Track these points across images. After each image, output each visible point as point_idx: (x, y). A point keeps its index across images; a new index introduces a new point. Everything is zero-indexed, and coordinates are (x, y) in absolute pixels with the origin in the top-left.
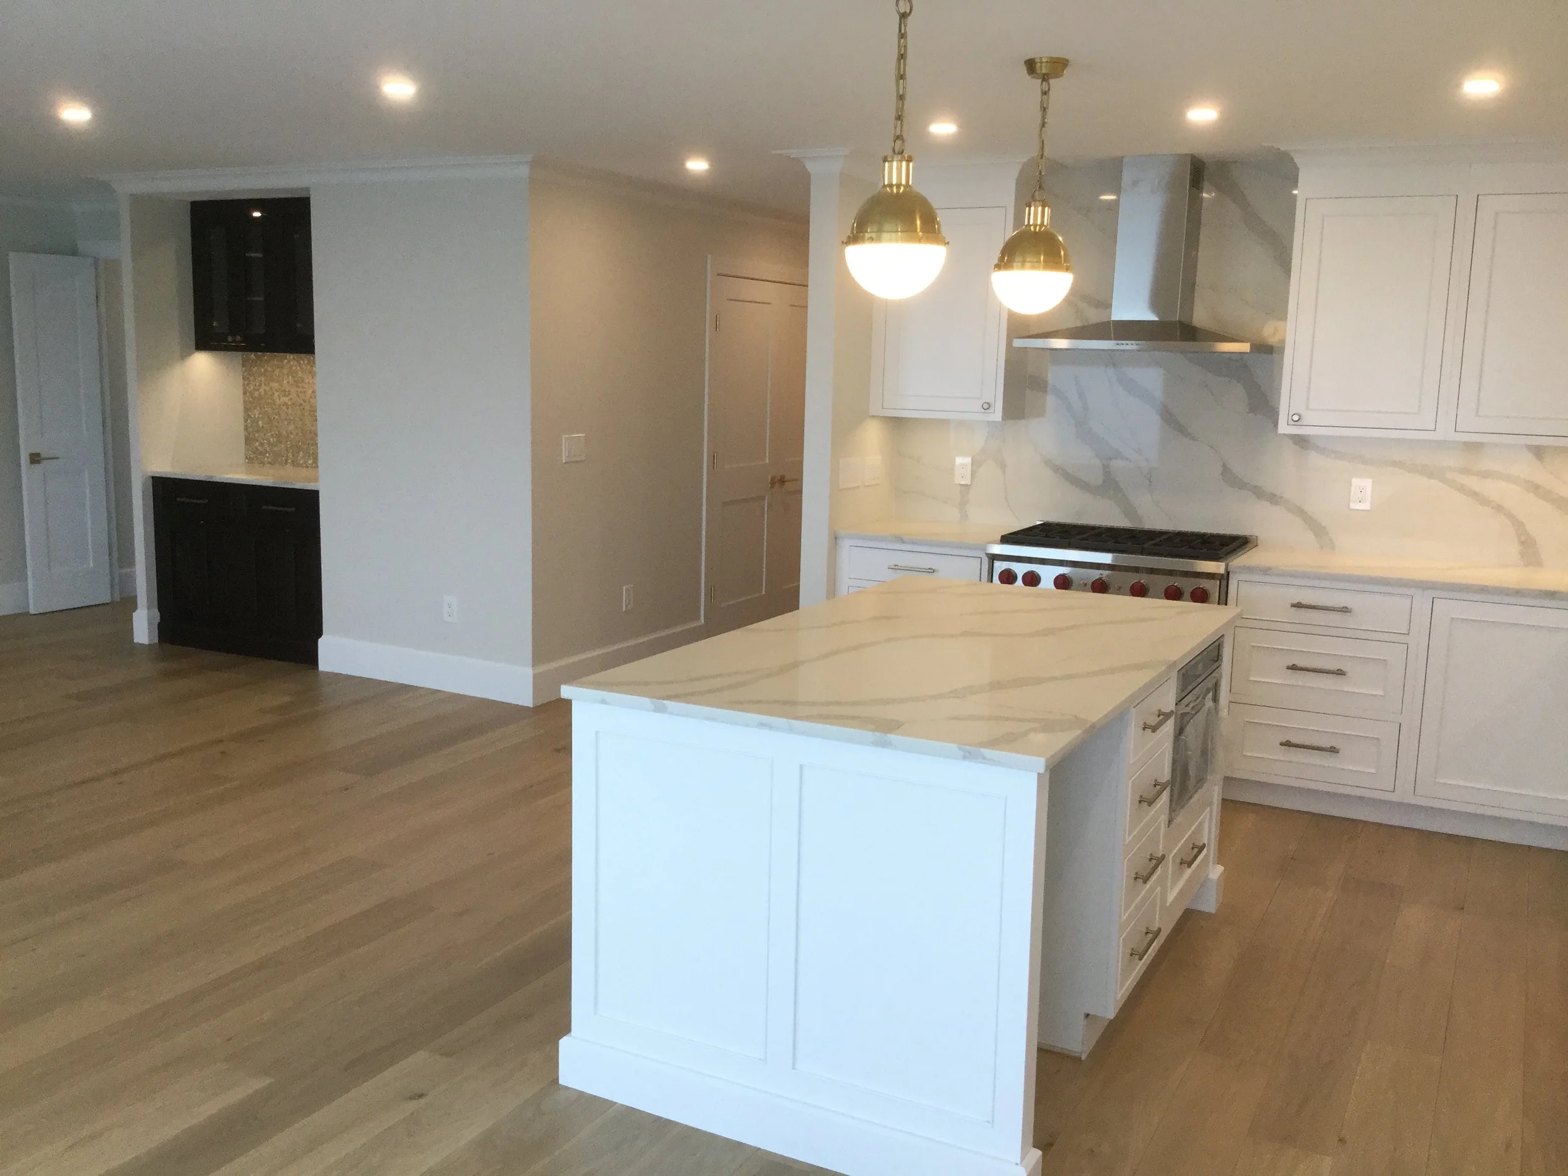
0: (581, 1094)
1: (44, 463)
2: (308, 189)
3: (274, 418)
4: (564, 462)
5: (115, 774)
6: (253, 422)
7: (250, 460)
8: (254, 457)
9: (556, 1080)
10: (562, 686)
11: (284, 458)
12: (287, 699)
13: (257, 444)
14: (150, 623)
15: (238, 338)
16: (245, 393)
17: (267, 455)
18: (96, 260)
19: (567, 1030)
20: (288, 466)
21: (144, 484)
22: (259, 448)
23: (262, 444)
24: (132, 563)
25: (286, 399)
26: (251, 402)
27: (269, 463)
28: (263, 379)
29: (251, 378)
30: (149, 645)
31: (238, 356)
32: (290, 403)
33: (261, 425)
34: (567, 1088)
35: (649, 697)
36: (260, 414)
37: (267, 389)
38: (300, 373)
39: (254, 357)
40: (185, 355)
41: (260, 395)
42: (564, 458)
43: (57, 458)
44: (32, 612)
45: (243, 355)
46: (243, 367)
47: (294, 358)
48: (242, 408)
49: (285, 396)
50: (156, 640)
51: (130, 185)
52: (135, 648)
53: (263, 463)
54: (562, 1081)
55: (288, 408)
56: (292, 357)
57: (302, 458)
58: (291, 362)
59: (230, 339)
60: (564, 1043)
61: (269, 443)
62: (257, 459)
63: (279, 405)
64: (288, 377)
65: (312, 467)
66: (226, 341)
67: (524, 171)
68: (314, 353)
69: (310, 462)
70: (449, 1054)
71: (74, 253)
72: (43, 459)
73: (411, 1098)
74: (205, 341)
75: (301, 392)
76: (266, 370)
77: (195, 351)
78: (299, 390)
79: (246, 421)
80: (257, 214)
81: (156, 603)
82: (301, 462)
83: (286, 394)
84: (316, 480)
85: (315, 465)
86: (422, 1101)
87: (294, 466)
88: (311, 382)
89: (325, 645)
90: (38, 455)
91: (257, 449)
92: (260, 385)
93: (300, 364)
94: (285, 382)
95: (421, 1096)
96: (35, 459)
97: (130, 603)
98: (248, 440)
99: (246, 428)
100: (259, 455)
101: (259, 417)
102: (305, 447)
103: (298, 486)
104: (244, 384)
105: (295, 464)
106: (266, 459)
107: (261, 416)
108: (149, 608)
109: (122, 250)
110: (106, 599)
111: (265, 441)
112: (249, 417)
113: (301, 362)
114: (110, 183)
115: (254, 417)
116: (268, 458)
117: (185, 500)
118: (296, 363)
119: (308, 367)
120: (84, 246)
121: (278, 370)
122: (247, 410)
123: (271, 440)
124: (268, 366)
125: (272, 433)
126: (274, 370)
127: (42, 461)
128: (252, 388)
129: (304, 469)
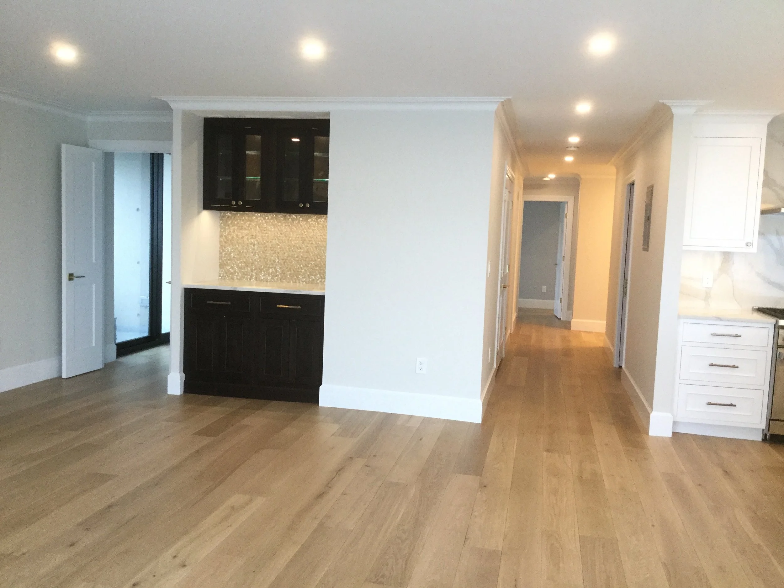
2: (328, 114)
3: (243, 252)
6: (226, 254)
7: (222, 277)
8: (229, 275)
11: (249, 276)
13: (229, 267)
15: (240, 202)
16: (221, 237)
17: (236, 274)
20: (253, 280)
22: (230, 270)
23: (232, 268)
25: (252, 241)
26: (225, 242)
27: (238, 279)
28: (236, 228)
29: (227, 228)
31: (218, 213)
32: (256, 243)
33: (232, 256)
36: (232, 249)
37: (239, 234)
38: (265, 224)
39: (230, 215)
40: (199, 213)
41: (233, 237)
43: (84, 276)
44: (64, 377)
46: (220, 220)
47: (261, 216)
48: (218, 246)
49: (252, 238)
50: (183, 392)
52: (169, 398)
53: (233, 278)
55: (254, 246)
57: (263, 275)
59: (234, 203)
61: (238, 266)
63: (248, 244)
64: (256, 227)
65: (271, 281)
66: (231, 204)
71: (87, 146)
72: (77, 277)
74: (208, 205)
77: (203, 210)
78: (263, 235)
79: (221, 253)
89: (322, 389)
90: (72, 275)
91: (228, 271)
92: (233, 231)
94: (253, 230)
96: (70, 277)
98: (222, 265)
99: (221, 258)
101: (231, 251)
103: (305, 292)
104: (221, 231)
106: (235, 276)
107: (232, 250)
108: (180, 372)
111: (235, 266)
112: (224, 251)
113: (267, 218)
114: (169, 102)
115: (228, 251)
116: (237, 276)
117: (211, 302)
118: (262, 219)
119: (272, 221)
120: (91, 142)
121: (248, 223)
122: (222, 247)
123: (240, 265)
124: (240, 220)
125: (241, 260)
126: (245, 223)
127: (75, 279)
128: (227, 233)
129: (265, 282)
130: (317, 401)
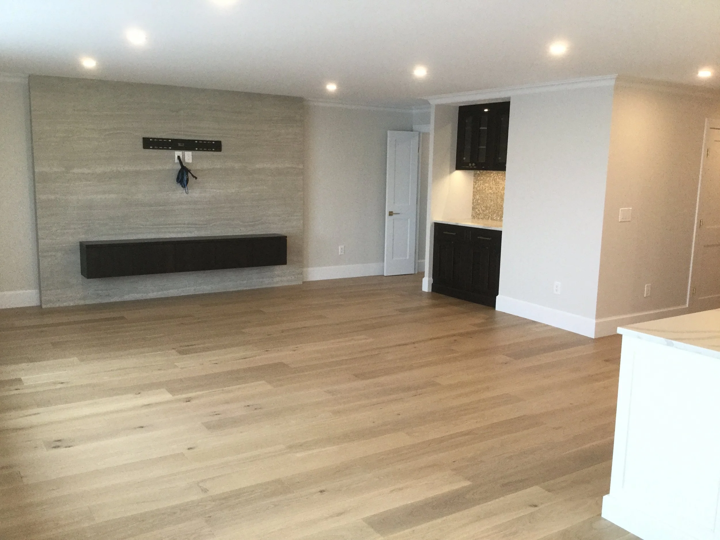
0: (613, 524)
1: (394, 216)
2: (509, 98)
3: (485, 199)
4: (620, 221)
5: (414, 343)
6: (476, 201)
7: (474, 217)
8: (475, 216)
9: (600, 514)
10: (618, 327)
11: (487, 217)
12: (483, 321)
13: (477, 210)
14: (429, 284)
15: (474, 164)
16: (474, 188)
17: (481, 215)
18: (420, 133)
19: (607, 492)
20: (490, 220)
21: (432, 226)
22: (478, 212)
23: (479, 210)
24: (424, 258)
25: (490, 191)
26: (476, 192)
27: (481, 218)
28: (482, 182)
29: (477, 182)
30: (428, 292)
31: (472, 172)
32: (492, 193)
33: (479, 202)
34: (605, 520)
35: (664, 338)
36: (479, 197)
37: (483, 186)
38: (498, 179)
39: (479, 173)
40: (451, 172)
41: (480, 189)
42: (620, 219)
43: (399, 214)
44: (385, 275)
45: (474, 172)
46: (474, 177)
48: (472, 195)
50: (431, 291)
51: (435, 101)
52: (422, 293)
53: (479, 218)
54: (603, 516)
55: (491, 195)
56: (495, 172)
57: (495, 216)
58: (494, 174)
59: (470, 165)
60: (605, 498)
61: (482, 210)
62: (477, 217)
63: (488, 193)
64: (493, 181)
65: (499, 221)
66: (469, 166)
67: (613, 83)
68: (505, 170)
69: (498, 218)
70: (549, 491)
71: (412, 131)
72: (394, 214)
73: (531, 506)
74: (460, 166)
75: (498, 188)
76: (483, 178)
77: (455, 170)
79: (473, 200)
80: (486, 110)
81: (432, 275)
82: (495, 219)
83: (491, 188)
84: (501, 226)
85: (501, 220)
86: (537, 508)
87: (491, 220)
88: (502, 183)
89: (499, 299)
90: (392, 212)
91: (477, 212)
92: (481, 185)
93: (498, 175)
94: (491, 183)
95: (536, 506)
96: (391, 214)
97: (422, 275)
98: (474, 208)
99: (473, 203)
100: (478, 215)
101: (479, 199)
102: (497, 211)
103: (493, 228)
104: (474, 184)
105: (492, 219)
106: (480, 217)
108: (429, 277)
109: (431, 128)
110: (412, 272)
111: (480, 209)
112: (475, 198)
113: (499, 175)
114: (428, 100)
115: (477, 199)
116: (481, 216)
117: (447, 233)
118: (496, 175)
119: (502, 177)
120: (415, 127)
121: (488, 178)
122: (474, 195)
123: (483, 208)
124: (484, 176)
125: (484, 205)
126: (487, 178)
127: (394, 215)
128: (477, 186)
129: (496, 221)
130: (494, 306)
